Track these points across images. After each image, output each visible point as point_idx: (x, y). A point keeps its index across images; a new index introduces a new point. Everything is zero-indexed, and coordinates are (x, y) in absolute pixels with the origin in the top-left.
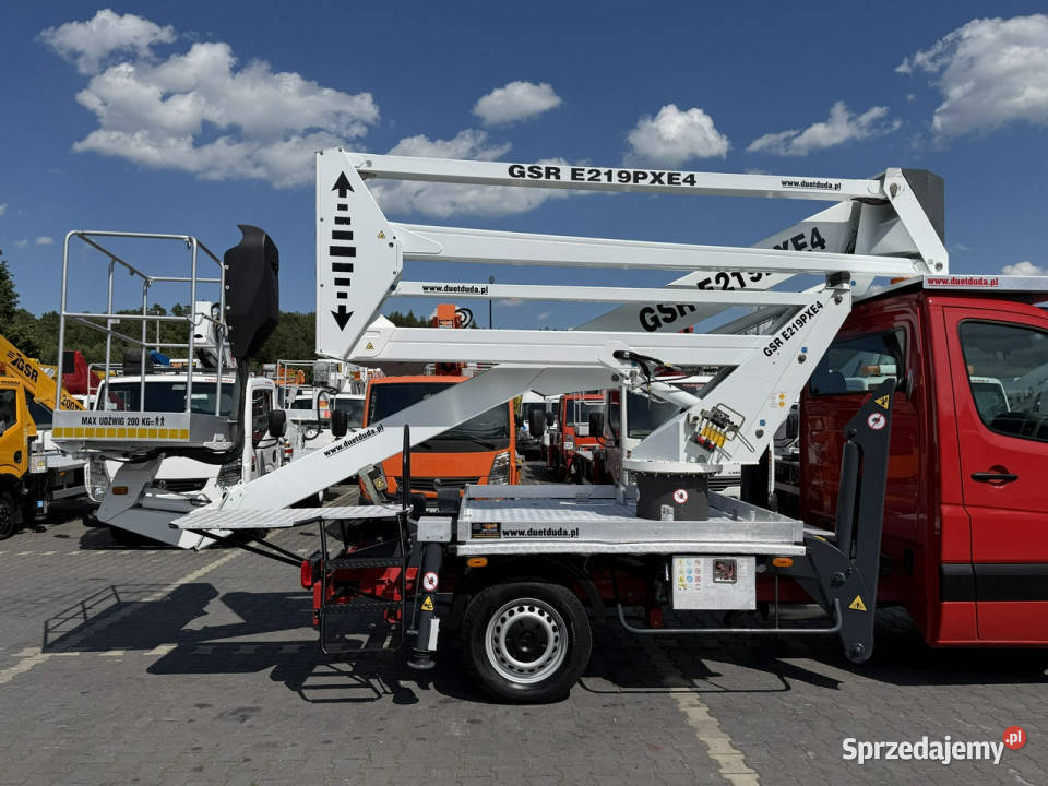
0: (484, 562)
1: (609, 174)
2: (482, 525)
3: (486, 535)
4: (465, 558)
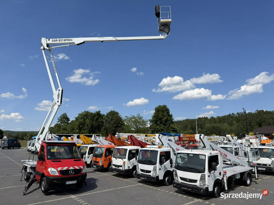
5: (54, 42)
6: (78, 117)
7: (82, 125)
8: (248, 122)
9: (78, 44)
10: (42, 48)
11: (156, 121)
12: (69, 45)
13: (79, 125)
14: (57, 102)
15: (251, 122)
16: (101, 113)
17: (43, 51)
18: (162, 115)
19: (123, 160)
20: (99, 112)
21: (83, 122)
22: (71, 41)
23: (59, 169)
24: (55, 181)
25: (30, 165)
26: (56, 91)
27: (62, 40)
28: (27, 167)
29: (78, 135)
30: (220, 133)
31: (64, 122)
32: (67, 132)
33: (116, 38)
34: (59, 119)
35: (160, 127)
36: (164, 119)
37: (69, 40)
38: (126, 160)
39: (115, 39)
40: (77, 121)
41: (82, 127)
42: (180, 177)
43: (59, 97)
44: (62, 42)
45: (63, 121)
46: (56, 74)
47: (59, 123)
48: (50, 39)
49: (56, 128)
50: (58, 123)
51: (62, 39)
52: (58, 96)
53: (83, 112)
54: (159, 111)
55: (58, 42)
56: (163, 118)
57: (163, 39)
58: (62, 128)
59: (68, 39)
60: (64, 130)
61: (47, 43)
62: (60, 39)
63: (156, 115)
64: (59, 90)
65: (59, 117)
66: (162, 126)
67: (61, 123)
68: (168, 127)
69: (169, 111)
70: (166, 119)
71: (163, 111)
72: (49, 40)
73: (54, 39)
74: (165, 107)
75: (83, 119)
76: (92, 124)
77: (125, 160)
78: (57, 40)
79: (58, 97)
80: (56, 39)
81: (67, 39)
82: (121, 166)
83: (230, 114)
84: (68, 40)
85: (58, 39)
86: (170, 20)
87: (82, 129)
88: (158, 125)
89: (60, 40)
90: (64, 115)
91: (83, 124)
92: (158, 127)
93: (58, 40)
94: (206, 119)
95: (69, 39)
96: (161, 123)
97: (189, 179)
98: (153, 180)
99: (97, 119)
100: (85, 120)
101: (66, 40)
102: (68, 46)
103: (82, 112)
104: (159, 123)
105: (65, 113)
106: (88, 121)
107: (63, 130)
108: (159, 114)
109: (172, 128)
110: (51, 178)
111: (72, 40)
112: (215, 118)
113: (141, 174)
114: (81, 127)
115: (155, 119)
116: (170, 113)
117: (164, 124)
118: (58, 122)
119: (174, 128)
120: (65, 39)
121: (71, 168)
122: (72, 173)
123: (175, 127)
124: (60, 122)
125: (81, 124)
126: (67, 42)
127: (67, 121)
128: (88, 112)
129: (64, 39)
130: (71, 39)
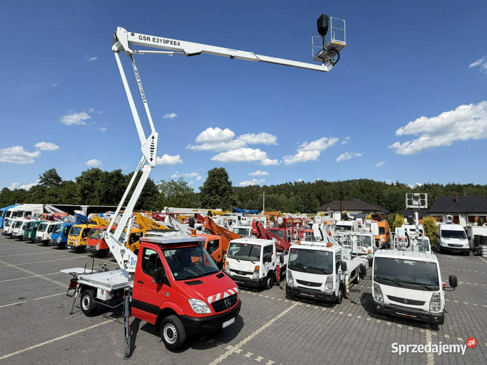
5: (142, 41)
6: (82, 177)
7: (88, 189)
8: (307, 194)
9: (190, 55)
10: (115, 48)
11: (209, 190)
12: (173, 52)
13: (83, 191)
14: (149, 161)
15: (309, 195)
16: (122, 173)
17: (116, 55)
18: (220, 182)
19: (255, 263)
20: (120, 171)
21: (89, 185)
22: (177, 47)
23: (210, 300)
24: (206, 326)
25: (108, 286)
26: (147, 138)
27: (160, 41)
28: (97, 288)
29: (88, 206)
30: (275, 206)
31: (51, 183)
32: (58, 199)
33: (258, 56)
34: (41, 178)
35: (215, 198)
36: (221, 188)
37: (173, 43)
38: (260, 263)
39: (255, 58)
40: (78, 183)
41: (88, 193)
42: (388, 296)
43: (153, 151)
44: (159, 44)
45: (49, 181)
46: (146, 105)
47: (43, 185)
48: (135, 34)
49: (35, 193)
50: (41, 184)
51: (160, 38)
52: (151, 148)
53: (90, 169)
54: (214, 176)
55: (151, 42)
56: (221, 185)
57: (325, 71)
58: (48, 193)
59: (172, 40)
60: (51, 197)
61: (129, 40)
62: (156, 37)
63: (210, 181)
64: (153, 138)
65: (42, 176)
66: (218, 198)
67: (46, 184)
68: (226, 199)
69: (227, 176)
70: (224, 187)
71: (221, 176)
72: (133, 35)
73: (143, 35)
74: (222, 170)
75: (90, 181)
76: (107, 189)
77: (257, 263)
78: (149, 39)
79: (151, 151)
80: (147, 36)
81: (169, 40)
82: (251, 273)
83: (287, 183)
84: (171, 43)
85: (151, 37)
86: (344, 43)
87: (88, 196)
88: (212, 195)
89: (156, 40)
90: (51, 171)
91: (90, 189)
92: (212, 198)
93: (151, 39)
94: (258, 187)
95: (174, 40)
96: (217, 192)
97: (408, 300)
98: (328, 298)
99: (116, 183)
100: (93, 183)
101: (167, 42)
102: (171, 54)
103: (88, 170)
104: (214, 193)
105: (54, 169)
106: (98, 184)
107: (50, 195)
108: (215, 180)
109: (231, 200)
110: (197, 320)
111: (179, 45)
112: (268, 187)
113: (299, 287)
114: (86, 192)
115: (209, 187)
116: (229, 180)
117: (221, 195)
118: (41, 182)
119: (234, 201)
120: (166, 39)
121: (226, 295)
122: (229, 305)
123: (236, 198)
124: (43, 183)
125: (86, 188)
126: (169, 45)
127: (57, 182)
128: (98, 169)
129: (163, 39)
130: (177, 41)
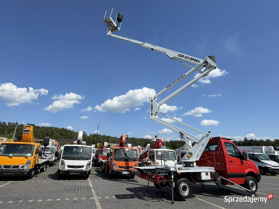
0: (180, 174)
1: (176, 81)
2: (179, 168)
3: (180, 170)
4: (178, 173)
